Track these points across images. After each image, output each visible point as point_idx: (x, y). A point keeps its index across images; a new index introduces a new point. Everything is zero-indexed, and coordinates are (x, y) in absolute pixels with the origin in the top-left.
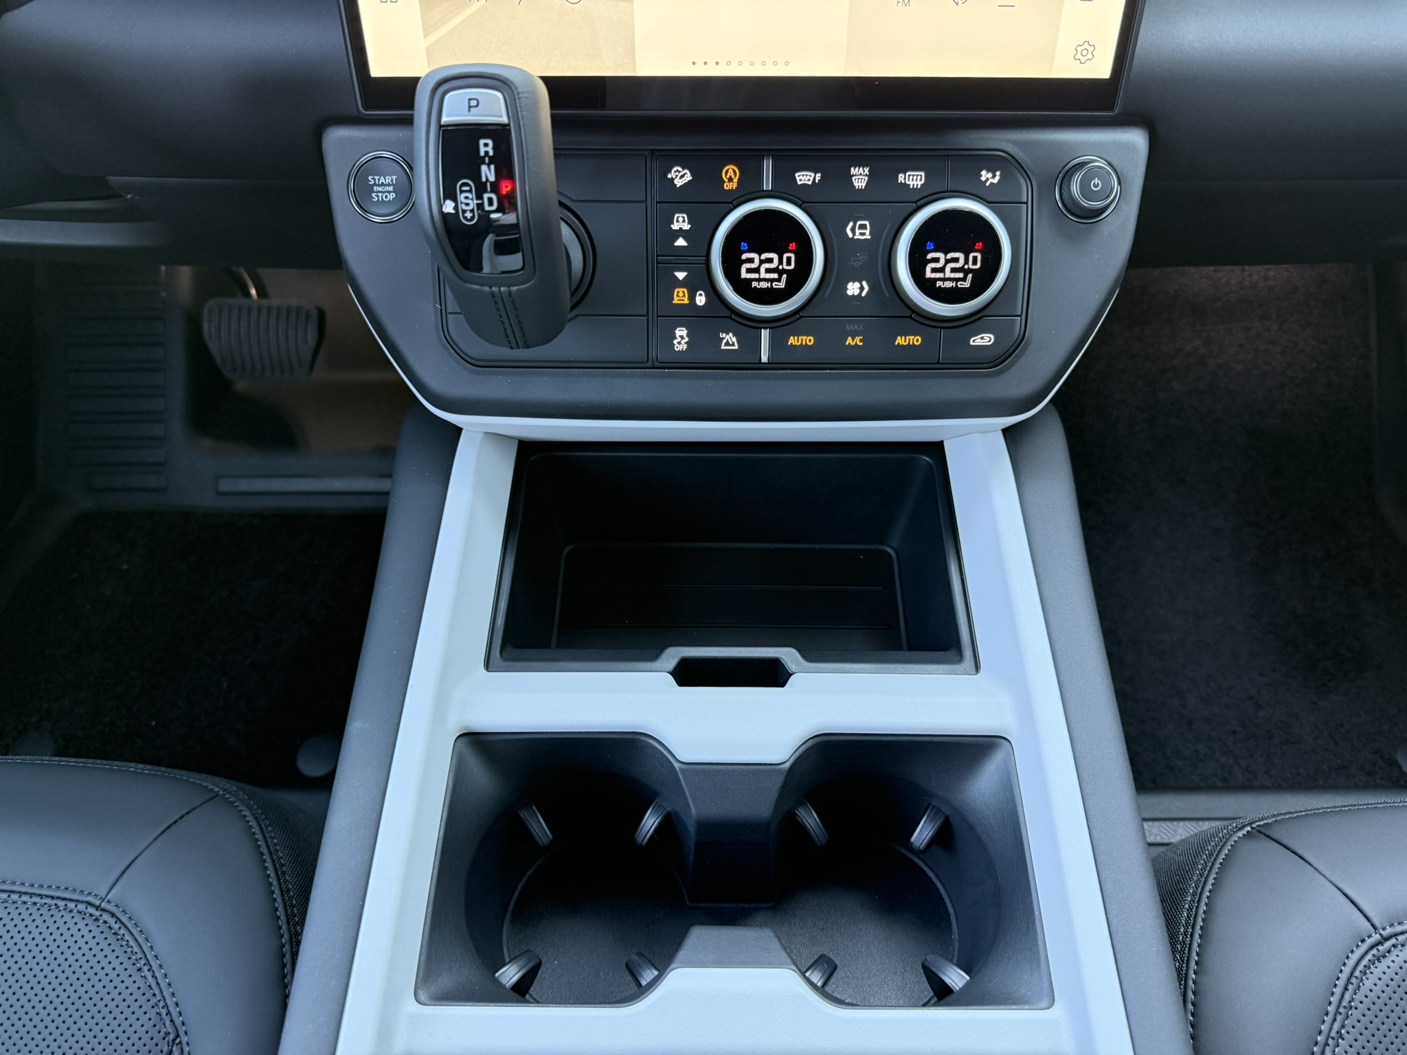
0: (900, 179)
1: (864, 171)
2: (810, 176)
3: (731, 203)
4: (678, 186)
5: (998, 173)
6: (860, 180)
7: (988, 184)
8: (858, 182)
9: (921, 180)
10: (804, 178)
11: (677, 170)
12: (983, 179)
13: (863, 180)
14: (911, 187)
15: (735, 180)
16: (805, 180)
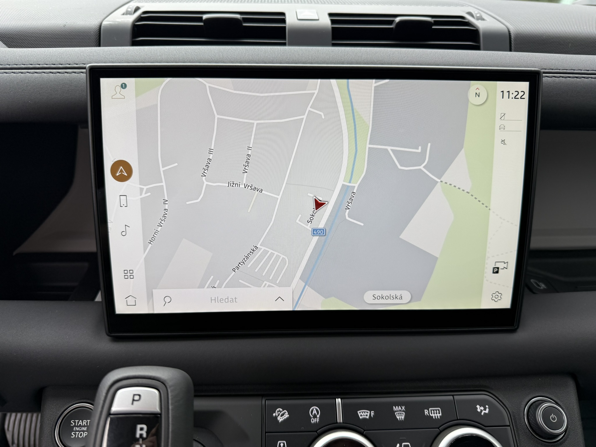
0: (426, 412)
1: (402, 408)
2: (367, 413)
3: (316, 432)
4: (280, 421)
5: (487, 406)
6: (400, 414)
7: (482, 414)
8: (399, 416)
9: (439, 413)
10: (364, 414)
11: (279, 411)
12: (479, 410)
13: (402, 414)
14: (434, 417)
15: (318, 416)
16: (364, 415)
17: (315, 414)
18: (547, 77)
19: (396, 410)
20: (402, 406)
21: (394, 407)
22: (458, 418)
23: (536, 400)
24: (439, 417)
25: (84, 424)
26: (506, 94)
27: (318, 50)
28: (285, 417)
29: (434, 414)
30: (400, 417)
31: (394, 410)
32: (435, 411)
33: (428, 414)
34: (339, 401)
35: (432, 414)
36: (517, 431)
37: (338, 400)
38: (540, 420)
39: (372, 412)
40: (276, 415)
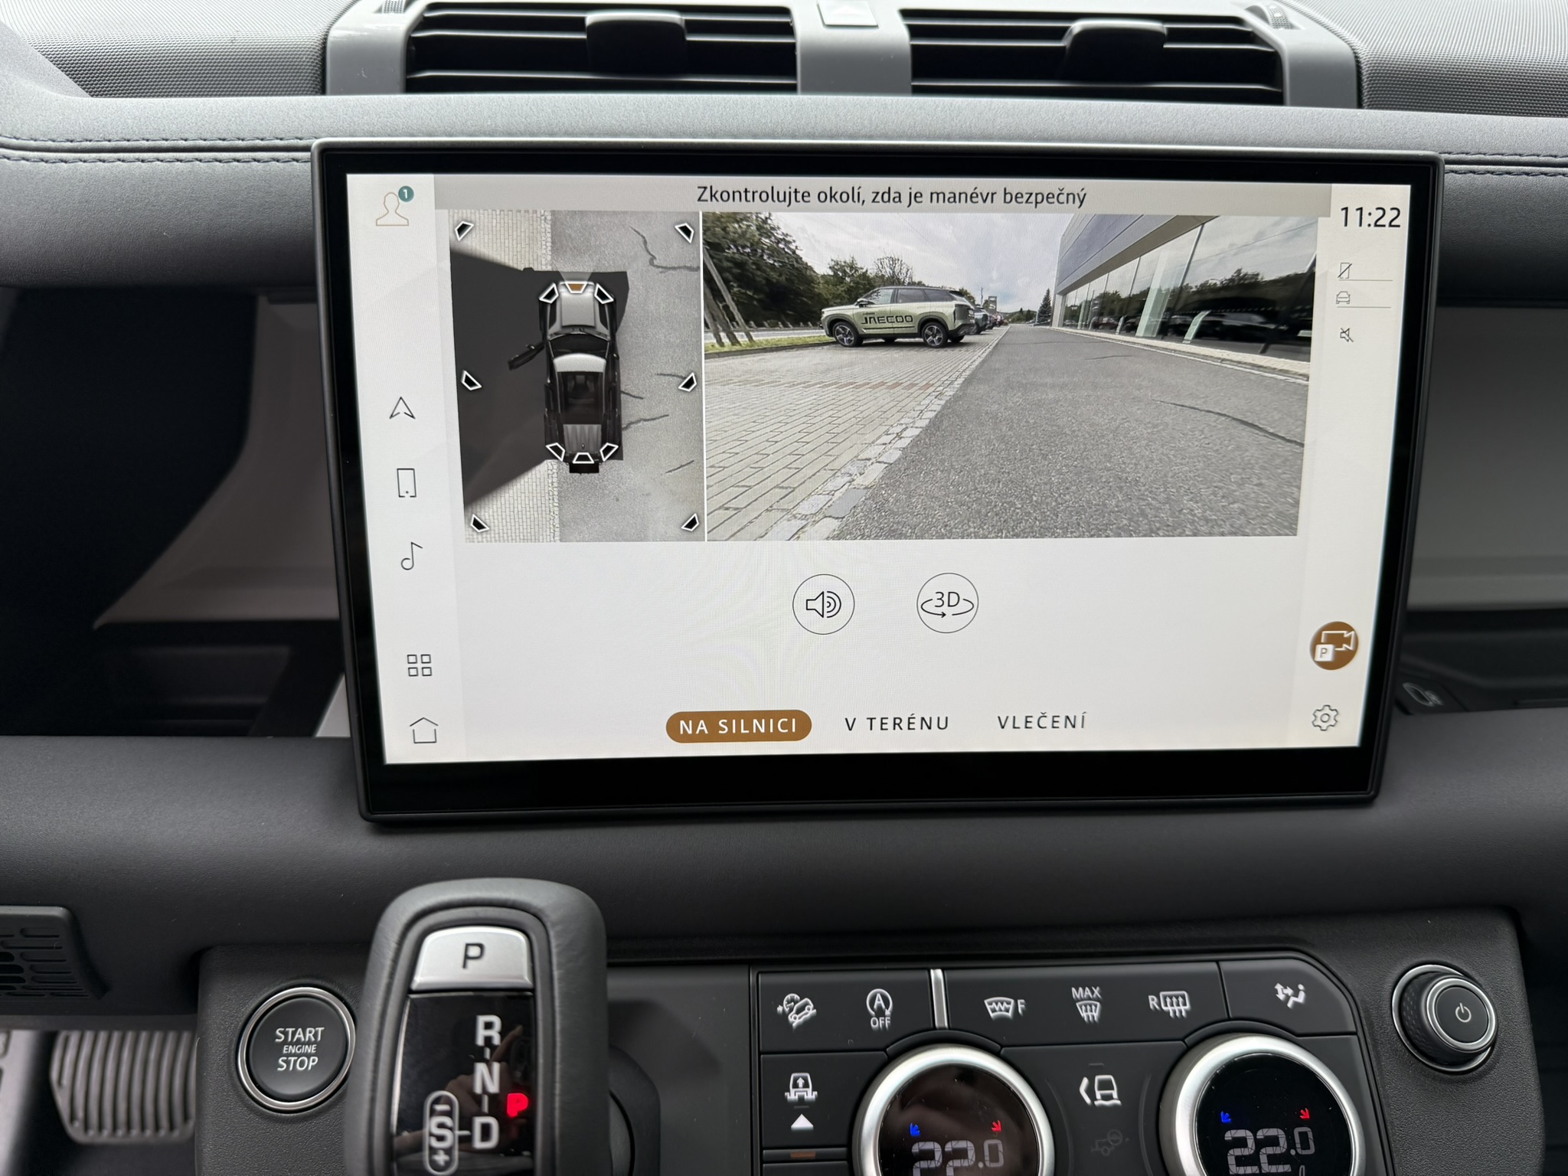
17: (880, 1007)
18: (1453, 174)
19: (1078, 996)
20: (1093, 988)
21: (1073, 990)
22: (1231, 1016)
23: (1419, 972)
24: (1184, 1014)
25: (309, 1037)
26: (1354, 216)
27: (885, 104)
28: (806, 1014)
29: (1172, 1005)
30: (1089, 1013)
31: (1074, 996)
32: (1174, 1000)
33: (1157, 1007)
34: (937, 974)
35: (1166, 1006)
36: (1375, 1047)
37: (935, 974)
38: (1430, 1017)
39: (1019, 1001)
40: (784, 1010)
